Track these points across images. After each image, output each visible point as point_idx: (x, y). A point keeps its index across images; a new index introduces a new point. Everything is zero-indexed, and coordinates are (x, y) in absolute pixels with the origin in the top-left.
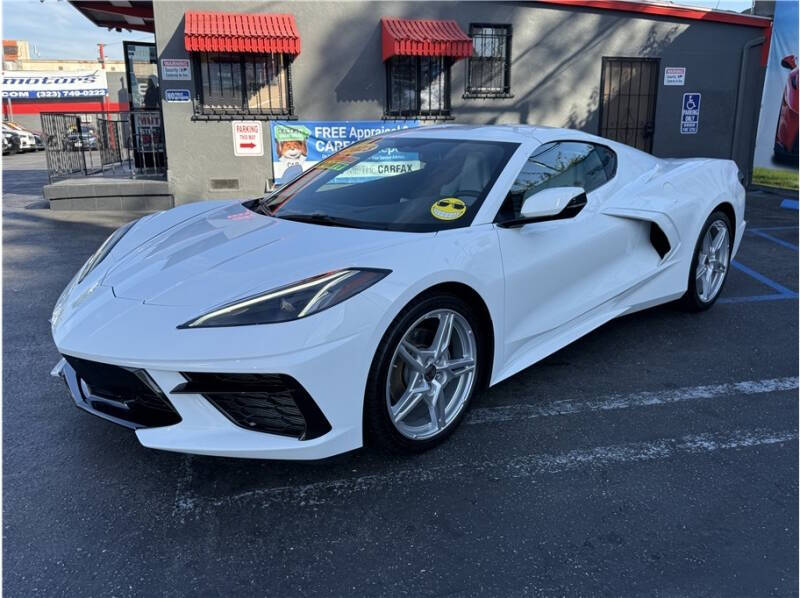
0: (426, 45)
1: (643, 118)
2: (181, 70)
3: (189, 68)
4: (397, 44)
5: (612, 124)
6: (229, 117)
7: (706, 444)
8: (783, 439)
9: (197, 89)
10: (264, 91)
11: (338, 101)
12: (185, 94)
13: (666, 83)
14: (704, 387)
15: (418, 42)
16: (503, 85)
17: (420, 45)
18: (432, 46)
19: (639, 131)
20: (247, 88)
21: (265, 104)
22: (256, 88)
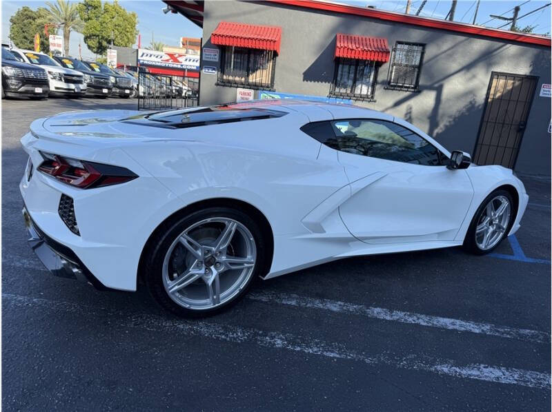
0: (357, 52)
1: (517, 118)
2: (214, 56)
3: (218, 55)
4: (338, 50)
5: (492, 119)
6: (236, 85)
7: (279, 342)
8: (343, 356)
9: (222, 66)
10: (258, 72)
11: (304, 80)
12: (214, 69)
13: (541, 95)
14: (342, 303)
15: (352, 50)
16: (414, 83)
17: (354, 51)
18: (361, 53)
19: (513, 127)
20: (250, 70)
21: (258, 80)
22: (254, 70)
